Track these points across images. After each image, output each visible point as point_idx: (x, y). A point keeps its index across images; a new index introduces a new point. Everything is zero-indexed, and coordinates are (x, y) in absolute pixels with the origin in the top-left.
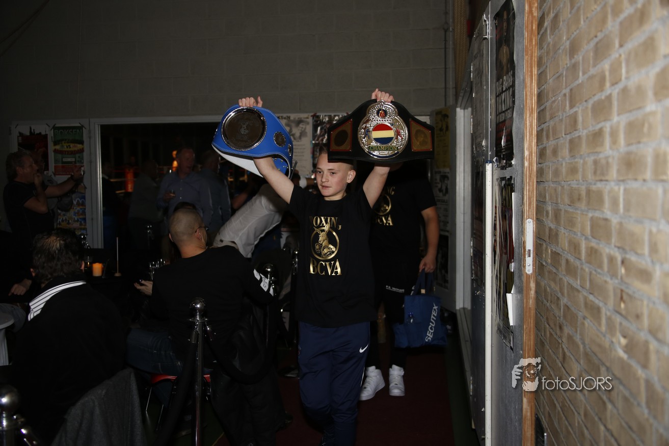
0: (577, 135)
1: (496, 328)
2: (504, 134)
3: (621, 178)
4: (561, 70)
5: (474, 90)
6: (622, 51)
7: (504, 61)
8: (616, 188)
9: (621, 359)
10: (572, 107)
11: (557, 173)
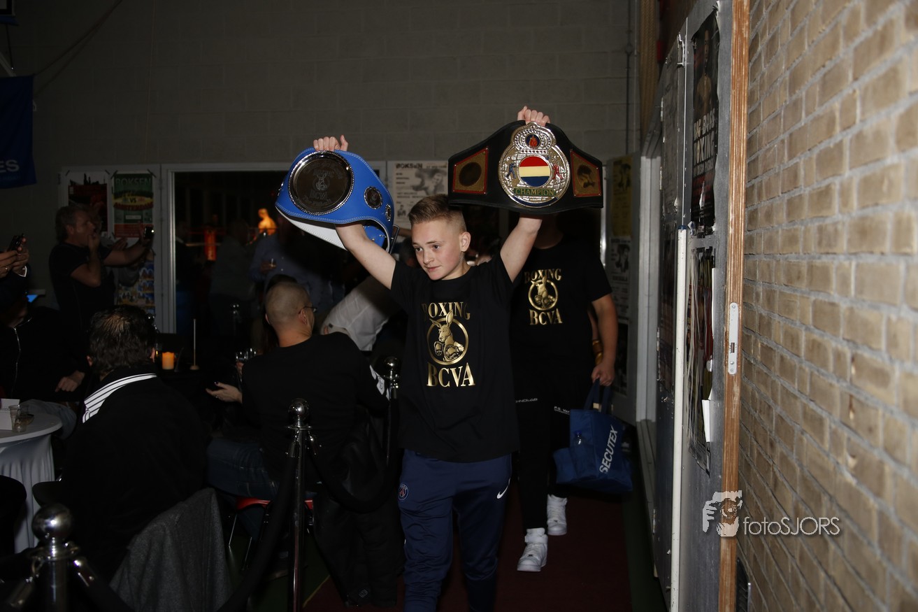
0: (797, 194)
1: (687, 446)
2: (703, 191)
3: (853, 251)
4: (778, 109)
5: (665, 133)
6: (856, 85)
7: (705, 96)
8: (846, 263)
9: (848, 485)
10: (791, 157)
11: (770, 243)
